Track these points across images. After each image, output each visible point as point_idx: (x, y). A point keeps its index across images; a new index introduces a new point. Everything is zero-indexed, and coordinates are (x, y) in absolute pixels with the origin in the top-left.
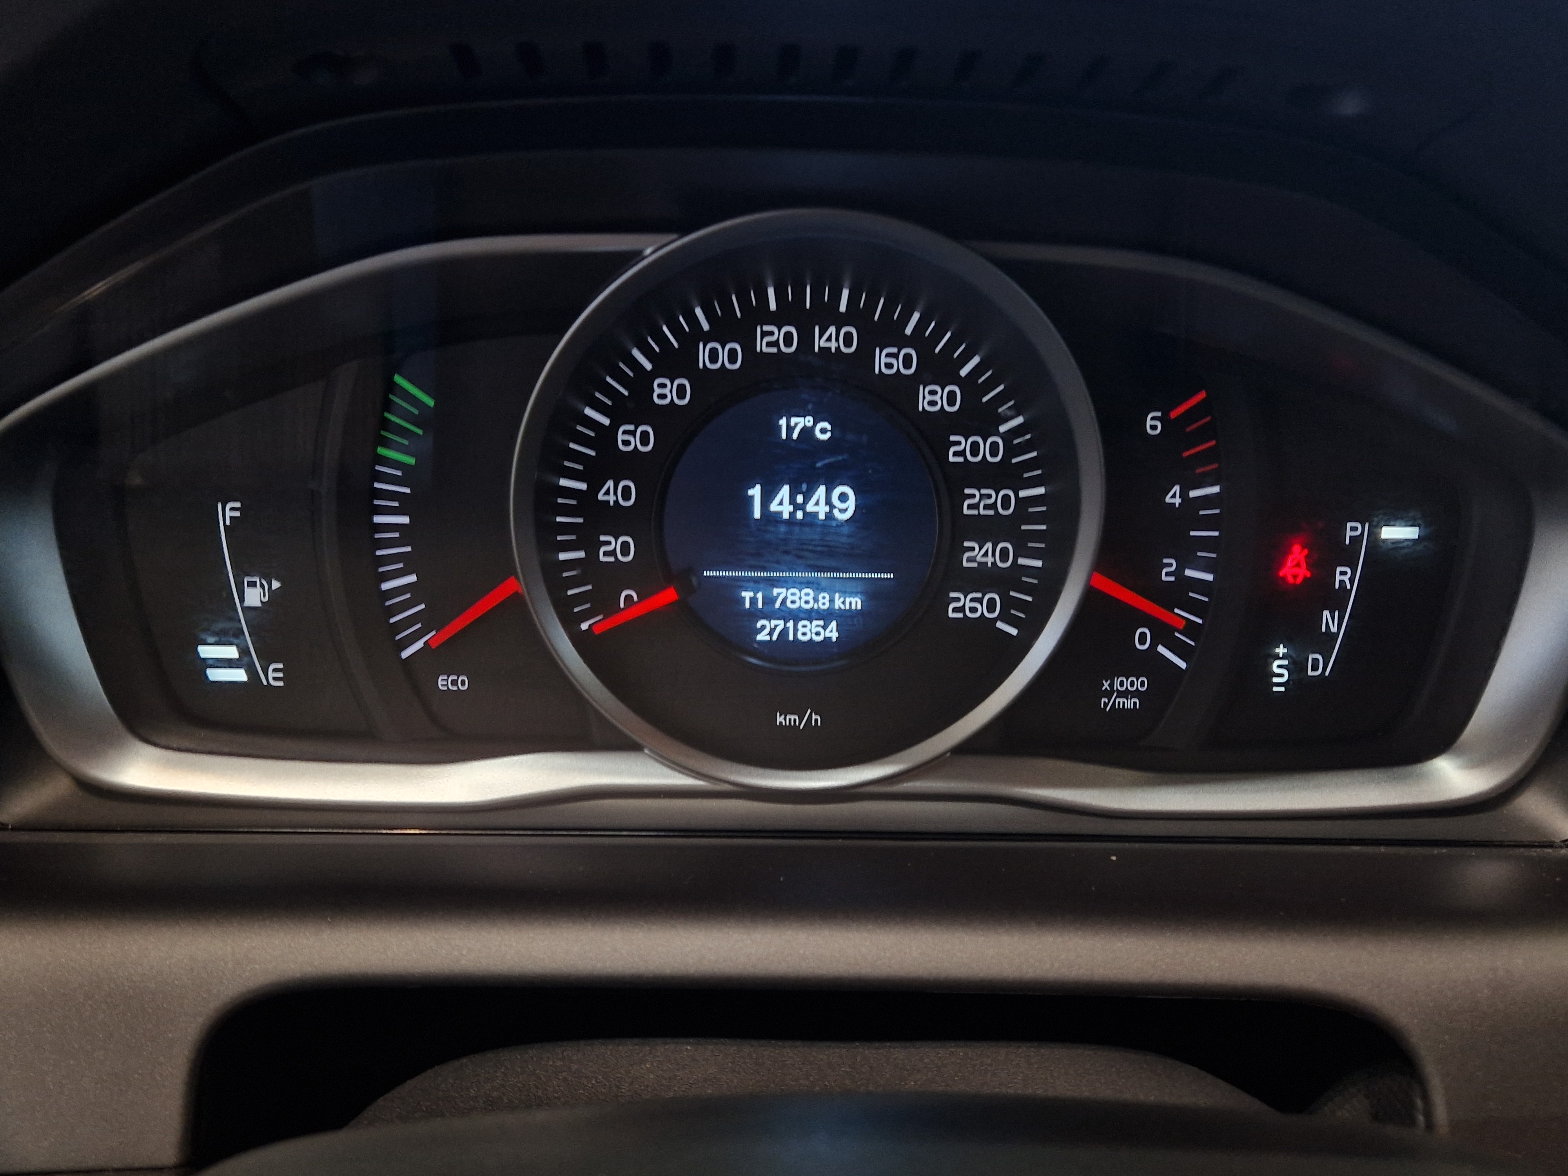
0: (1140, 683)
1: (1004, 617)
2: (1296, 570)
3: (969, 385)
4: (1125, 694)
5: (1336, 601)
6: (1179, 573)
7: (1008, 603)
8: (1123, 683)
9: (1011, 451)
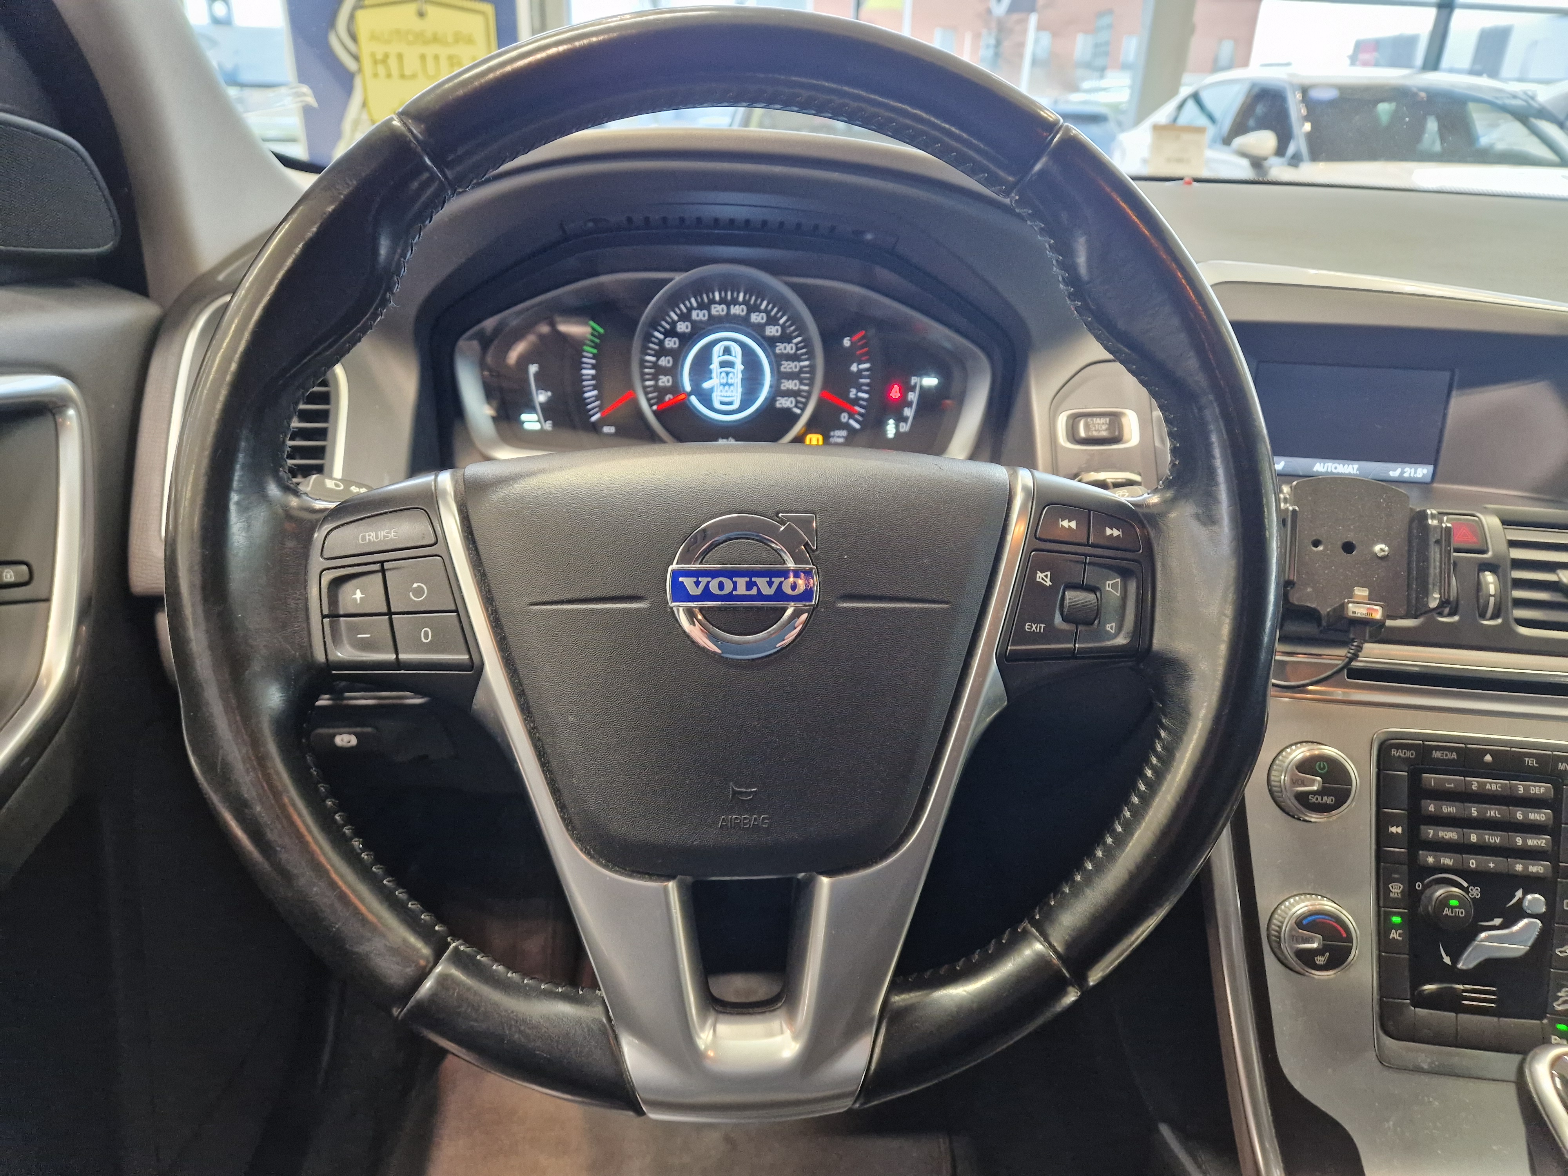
0: (844, 433)
1: (796, 406)
2: (895, 394)
3: (783, 327)
4: (839, 437)
5: (909, 405)
6: (856, 395)
7: (797, 402)
8: (838, 433)
9: (798, 349)
